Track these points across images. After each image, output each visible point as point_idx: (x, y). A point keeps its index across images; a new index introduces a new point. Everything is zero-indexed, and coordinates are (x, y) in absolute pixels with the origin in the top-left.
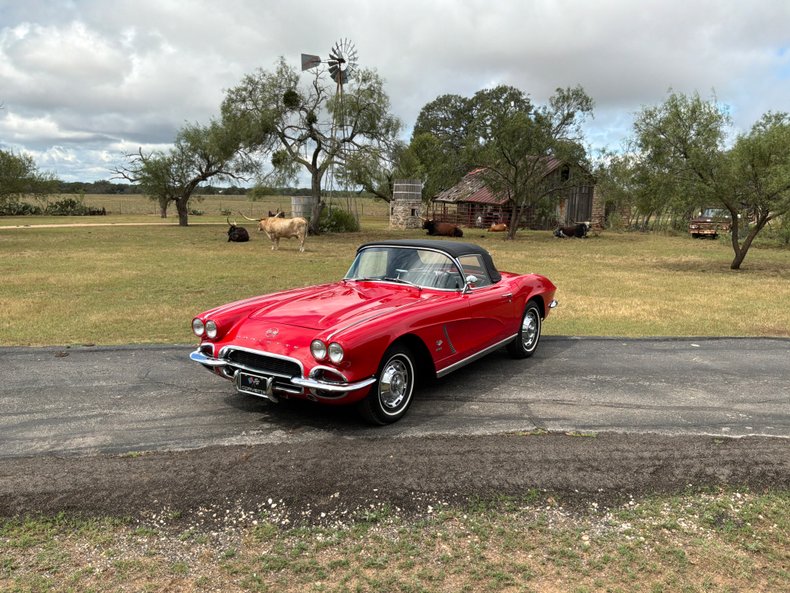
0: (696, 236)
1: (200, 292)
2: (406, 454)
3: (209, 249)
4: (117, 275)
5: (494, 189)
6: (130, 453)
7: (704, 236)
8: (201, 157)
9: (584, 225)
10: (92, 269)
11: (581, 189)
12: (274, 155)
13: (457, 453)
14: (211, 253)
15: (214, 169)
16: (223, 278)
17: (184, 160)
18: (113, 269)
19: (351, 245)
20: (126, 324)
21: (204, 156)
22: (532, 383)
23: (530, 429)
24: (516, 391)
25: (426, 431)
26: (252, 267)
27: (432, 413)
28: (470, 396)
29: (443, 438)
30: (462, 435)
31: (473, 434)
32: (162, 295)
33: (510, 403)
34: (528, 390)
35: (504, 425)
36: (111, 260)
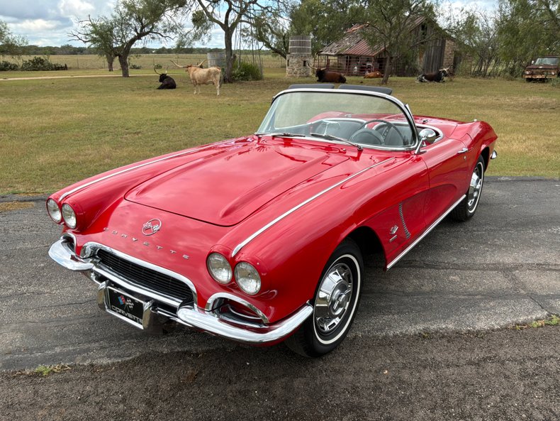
0: (529, 80)
1: (138, 133)
2: (404, 367)
3: (144, 95)
4: (67, 117)
5: (372, 42)
6: (40, 368)
7: (535, 80)
8: (136, 20)
10: (48, 113)
11: (436, 43)
12: (194, 15)
13: (470, 363)
14: (147, 99)
15: (146, 30)
16: (157, 120)
17: (123, 23)
18: (65, 112)
19: (258, 90)
20: (70, 166)
21: (139, 19)
22: (499, 239)
23: (541, 314)
24: (488, 251)
25: (416, 324)
26: (181, 110)
27: (410, 290)
28: (441, 260)
29: (441, 335)
30: (464, 329)
31: (477, 328)
32: (104, 136)
33: (492, 270)
34: (500, 249)
35: (506, 308)
36: (66, 105)
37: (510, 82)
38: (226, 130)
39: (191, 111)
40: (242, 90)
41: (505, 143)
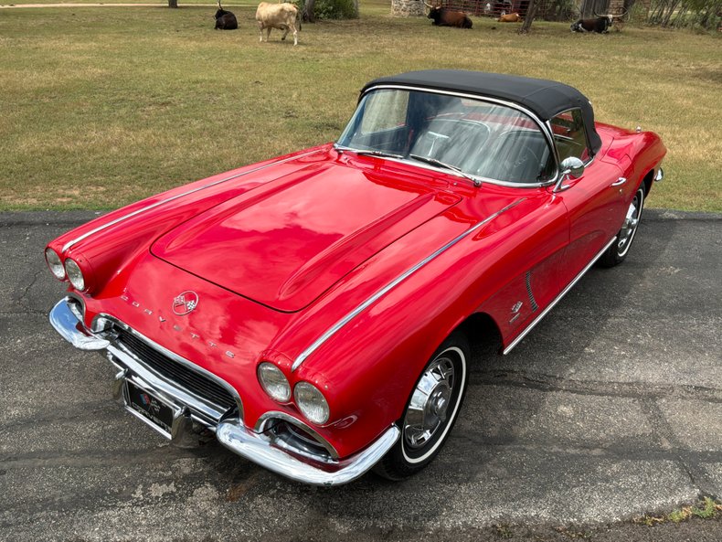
1: (166, 104)
3: (190, 39)
4: (78, 74)
9: (607, 18)
10: (54, 64)
14: (192, 45)
16: (197, 82)
18: (77, 65)
19: (349, 36)
22: (645, 335)
23: (688, 494)
24: (624, 357)
25: (491, 505)
26: (234, 66)
27: (493, 431)
28: (550, 372)
29: (526, 532)
30: (564, 521)
31: (585, 519)
32: (119, 108)
33: (625, 395)
34: (643, 354)
35: (635, 479)
36: (80, 53)
37: (700, 36)
38: (290, 103)
39: (249, 68)
40: (326, 34)
41: (679, 143)
